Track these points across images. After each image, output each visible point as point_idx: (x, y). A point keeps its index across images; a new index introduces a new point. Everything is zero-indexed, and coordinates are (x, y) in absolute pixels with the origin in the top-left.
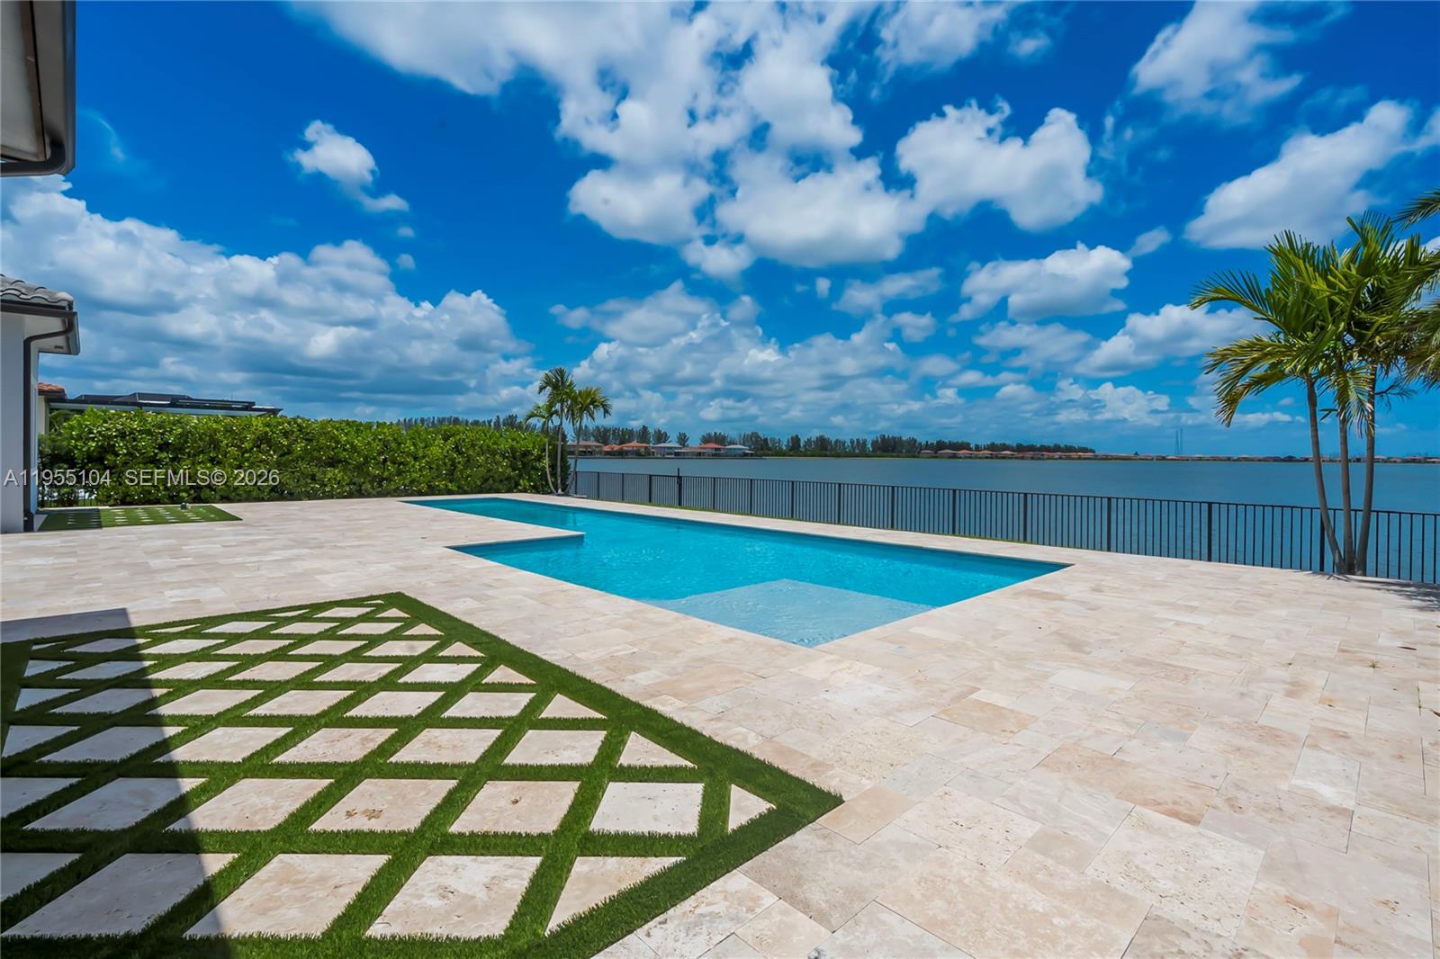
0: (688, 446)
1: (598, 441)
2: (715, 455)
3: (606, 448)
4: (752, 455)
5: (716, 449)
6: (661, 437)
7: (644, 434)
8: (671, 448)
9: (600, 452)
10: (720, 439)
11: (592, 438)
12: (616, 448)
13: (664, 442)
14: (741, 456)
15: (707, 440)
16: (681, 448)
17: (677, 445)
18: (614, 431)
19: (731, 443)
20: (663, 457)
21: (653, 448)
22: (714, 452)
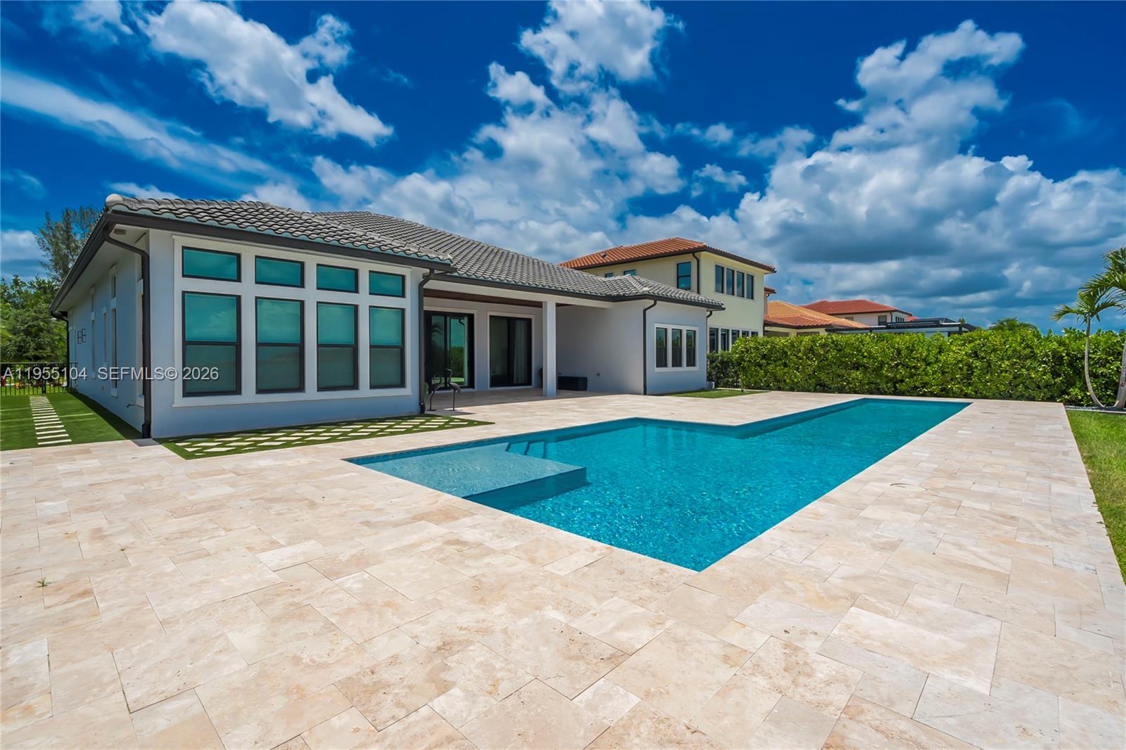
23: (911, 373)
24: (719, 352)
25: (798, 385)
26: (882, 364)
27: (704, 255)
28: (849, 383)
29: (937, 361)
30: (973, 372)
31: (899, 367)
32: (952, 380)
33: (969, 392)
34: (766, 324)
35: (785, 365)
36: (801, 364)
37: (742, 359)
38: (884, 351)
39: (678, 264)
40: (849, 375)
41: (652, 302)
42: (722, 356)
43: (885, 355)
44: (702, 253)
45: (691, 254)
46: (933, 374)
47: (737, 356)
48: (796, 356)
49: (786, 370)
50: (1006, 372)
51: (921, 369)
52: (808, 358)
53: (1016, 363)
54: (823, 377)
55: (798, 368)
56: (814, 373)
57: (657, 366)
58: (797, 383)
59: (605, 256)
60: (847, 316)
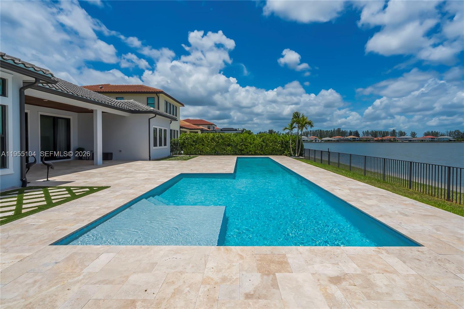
0: (416, 137)
1: (373, 136)
2: (432, 141)
3: (376, 139)
4: (454, 141)
5: (432, 138)
6: (402, 134)
7: (394, 133)
8: (407, 138)
9: (373, 140)
10: (436, 134)
11: (370, 135)
12: (380, 138)
13: (404, 136)
14: (447, 141)
15: (427, 134)
16: (412, 138)
17: (410, 137)
18: (379, 132)
19: (441, 135)
20: (403, 142)
21: (398, 138)
22: (431, 139)
23: (246, 147)
24: (173, 139)
25: (208, 153)
26: (237, 144)
27: (161, 95)
28: (226, 151)
29: (253, 143)
30: (263, 147)
31: (243, 145)
32: (257, 149)
33: (262, 153)
34: (181, 127)
35: (203, 145)
36: (209, 144)
37: (184, 142)
38: (238, 140)
39: (148, 98)
40: (227, 148)
41: (154, 115)
42: (174, 141)
43: (239, 141)
44: (160, 94)
45: (156, 94)
46: (252, 148)
47: (182, 141)
48: (208, 141)
49: (203, 147)
50: (271, 146)
51: (249, 146)
52: (212, 142)
53: (273, 144)
54: (217, 149)
55: (208, 146)
56: (214, 148)
57: (154, 146)
58: (207, 152)
59: (102, 88)
60: (197, 125)
